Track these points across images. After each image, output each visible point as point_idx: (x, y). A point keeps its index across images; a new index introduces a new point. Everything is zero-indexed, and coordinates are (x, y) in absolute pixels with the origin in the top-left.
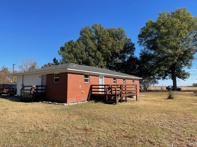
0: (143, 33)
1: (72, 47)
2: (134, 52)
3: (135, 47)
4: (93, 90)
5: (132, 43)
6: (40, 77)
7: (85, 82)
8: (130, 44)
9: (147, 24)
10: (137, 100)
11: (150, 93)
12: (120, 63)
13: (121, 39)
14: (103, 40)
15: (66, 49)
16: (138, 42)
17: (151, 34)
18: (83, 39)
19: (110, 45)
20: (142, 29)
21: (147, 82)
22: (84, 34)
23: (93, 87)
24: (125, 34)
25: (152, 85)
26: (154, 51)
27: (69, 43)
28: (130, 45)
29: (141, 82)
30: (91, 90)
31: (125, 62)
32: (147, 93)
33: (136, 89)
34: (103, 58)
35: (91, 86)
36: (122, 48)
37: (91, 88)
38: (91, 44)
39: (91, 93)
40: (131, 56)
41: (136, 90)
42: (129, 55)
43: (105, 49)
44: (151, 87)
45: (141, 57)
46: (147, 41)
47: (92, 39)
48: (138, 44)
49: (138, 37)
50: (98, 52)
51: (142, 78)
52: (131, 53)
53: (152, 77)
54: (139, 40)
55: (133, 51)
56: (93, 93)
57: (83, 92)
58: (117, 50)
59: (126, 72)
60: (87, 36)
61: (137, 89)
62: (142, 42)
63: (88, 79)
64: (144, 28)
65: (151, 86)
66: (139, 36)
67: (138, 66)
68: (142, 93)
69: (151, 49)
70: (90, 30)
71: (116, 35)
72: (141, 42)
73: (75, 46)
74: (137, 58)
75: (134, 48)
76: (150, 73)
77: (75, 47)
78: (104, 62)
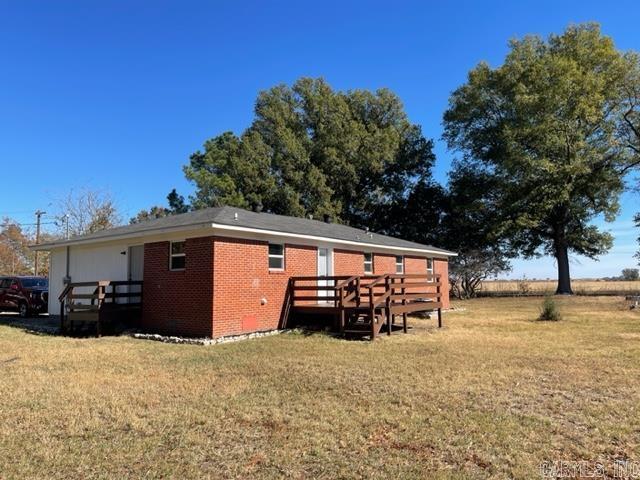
0: (460, 107)
1: (230, 154)
2: (432, 169)
3: (433, 151)
4: (298, 293)
5: (423, 140)
6: (124, 253)
7: (270, 269)
8: (417, 142)
9: (471, 76)
10: (440, 326)
11: (485, 301)
12: (387, 206)
13: (388, 125)
14: (330, 131)
15: (209, 160)
16: (444, 135)
17: (484, 109)
18: (265, 128)
19: (352, 145)
20: (455, 94)
21: (473, 266)
22: (268, 111)
23: (298, 283)
24: (402, 110)
25: (491, 277)
26: (494, 166)
27: (220, 141)
28: (418, 147)
29: (453, 265)
30: (292, 294)
31: (402, 201)
32: (476, 302)
33: (438, 288)
34: (329, 189)
35: (292, 280)
36: (390, 156)
37: (291, 288)
38: (292, 144)
39: (292, 303)
40: (421, 183)
41: (438, 291)
42: (415, 180)
43: (338, 160)
44: (488, 282)
45: (453, 183)
46: (472, 133)
47: (296, 128)
48: (445, 144)
49: (445, 118)
50: (315, 171)
51: (456, 255)
52: (420, 172)
53: (490, 249)
54: (448, 128)
55: (429, 165)
56: (297, 303)
57: (265, 300)
58: (374, 164)
59: (407, 236)
60: (279, 119)
61: (441, 288)
62: (456, 136)
63: (280, 259)
64: (464, 90)
65: (488, 279)
66: (448, 117)
67: (443, 214)
68: (459, 303)
69: (486, 158)
70: (288, 99)
71: (372, 115)
72: (454, 135)
73: (240, 151)
74: (440, 187)
75: (433, 157)
76: (484, 236)
77: (239, 155)
78: (335, 202)
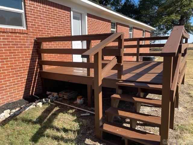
4: (46, 57)
30: (40, 58)
35: (38, 43)
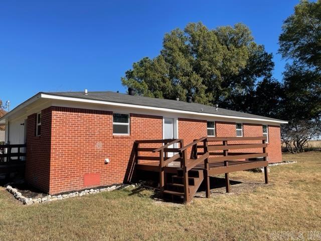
0: (290, 30)
1: (146, 69)
2: (272, 71)
3: (272, 60)
5: (266, 54)
6: (23, 124)
8: (262, 56)
16: (279, 50)
20: (286, 22)
21: (301, 131)
24: (250, 36)
27: (142, 63)
28: (263, 59)
29: (285, 130)
30: (137, 154)
31: (252, 93)
32: (303, 154)
33: (264, 149)
35: (136, 144)
40: (265, 81)
42: (260, 80)
44: (312, 141)
45: (286, 79)
46: (299, 48)
47: (185, 52)
48: (280, 55)
49: (280, 40)
50: (195, 76)
51: (287, 122)
52: (265, 74)
53: (313, 120)
54: (283, 45)
55: (270, 70)
57: (108, 160)
60: (175, 47)
62: (288, 50)
63: (127, 126)
64: (292, 18)
65: (312, 139)
66: (282, 38)
67: (280, 99)
69: (309, 61)
70: (181, 36)
71: (232, 41)
74: (278, 83)
75: (272, 64)
78: (208, 94)
